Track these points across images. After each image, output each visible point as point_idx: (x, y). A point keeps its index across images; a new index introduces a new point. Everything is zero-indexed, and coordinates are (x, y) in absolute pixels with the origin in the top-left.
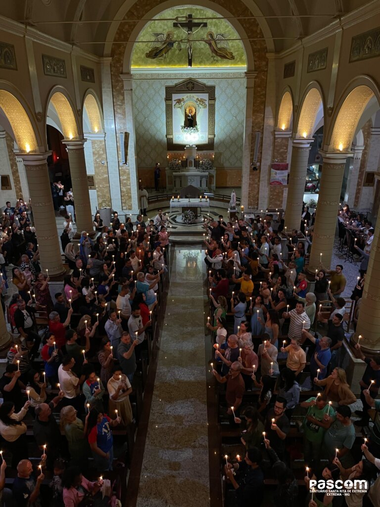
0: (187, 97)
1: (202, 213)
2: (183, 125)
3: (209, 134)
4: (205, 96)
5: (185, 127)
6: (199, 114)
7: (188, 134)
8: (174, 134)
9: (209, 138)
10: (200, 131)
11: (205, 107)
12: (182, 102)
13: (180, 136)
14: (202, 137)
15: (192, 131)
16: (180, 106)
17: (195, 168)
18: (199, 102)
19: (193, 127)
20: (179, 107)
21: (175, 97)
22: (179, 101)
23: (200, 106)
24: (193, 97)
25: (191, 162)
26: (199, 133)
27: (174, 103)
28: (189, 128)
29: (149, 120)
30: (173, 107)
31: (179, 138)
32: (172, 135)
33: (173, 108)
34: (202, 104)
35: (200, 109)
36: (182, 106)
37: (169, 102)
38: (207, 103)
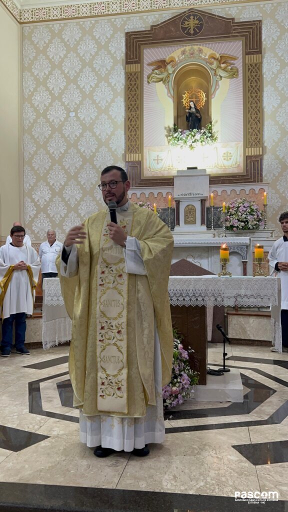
0: (183, 53)
1: (228, 363)
2: (172, 126)
3: (245, 147)
4: (234, 48)
5: (175, 130)
6: (217, 92)
7: (186, 148)
8: (145, 151)
9: (247, 158)
10: (219, 140)
11: (233, 74)
12: (169, 67)
13: (163, 155)
14: (227, 156)
15: (198, 136)
16: (164, 76)
17: (204, 228)
18: (215, 63)
19: (199, 128)
20: (161, 80)
21: (151, 54)
22: (162, 64)
23: (221, 72)
24: (200, 51)
25: (190, 211)
26: (217, 144)
27: (147, 70)
28: (187, 132)
29: (78, 118)
30: (145, 79)
31: (158, 160)
32: (142, 152)
33: (145, 82)
34: (224, 70)
35: (220, 82)
36: (168, 77)
37: (134, 68)
38: (239, 64)
